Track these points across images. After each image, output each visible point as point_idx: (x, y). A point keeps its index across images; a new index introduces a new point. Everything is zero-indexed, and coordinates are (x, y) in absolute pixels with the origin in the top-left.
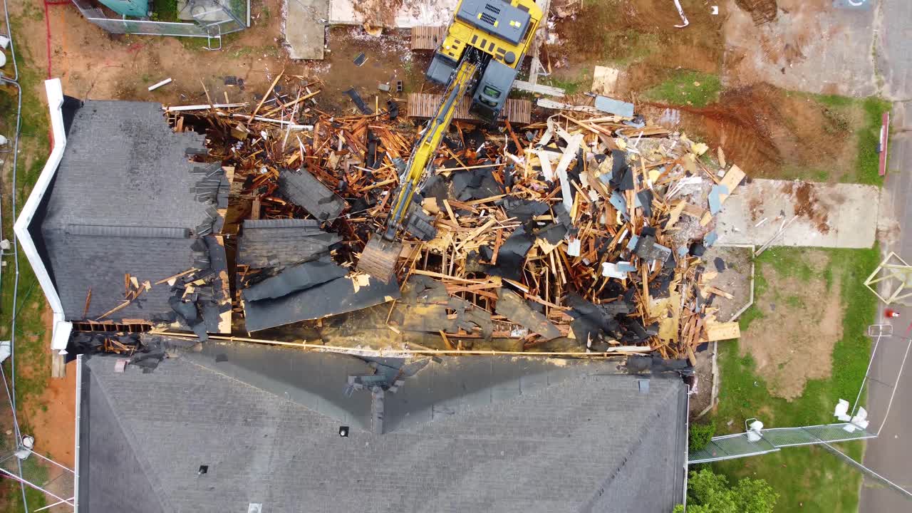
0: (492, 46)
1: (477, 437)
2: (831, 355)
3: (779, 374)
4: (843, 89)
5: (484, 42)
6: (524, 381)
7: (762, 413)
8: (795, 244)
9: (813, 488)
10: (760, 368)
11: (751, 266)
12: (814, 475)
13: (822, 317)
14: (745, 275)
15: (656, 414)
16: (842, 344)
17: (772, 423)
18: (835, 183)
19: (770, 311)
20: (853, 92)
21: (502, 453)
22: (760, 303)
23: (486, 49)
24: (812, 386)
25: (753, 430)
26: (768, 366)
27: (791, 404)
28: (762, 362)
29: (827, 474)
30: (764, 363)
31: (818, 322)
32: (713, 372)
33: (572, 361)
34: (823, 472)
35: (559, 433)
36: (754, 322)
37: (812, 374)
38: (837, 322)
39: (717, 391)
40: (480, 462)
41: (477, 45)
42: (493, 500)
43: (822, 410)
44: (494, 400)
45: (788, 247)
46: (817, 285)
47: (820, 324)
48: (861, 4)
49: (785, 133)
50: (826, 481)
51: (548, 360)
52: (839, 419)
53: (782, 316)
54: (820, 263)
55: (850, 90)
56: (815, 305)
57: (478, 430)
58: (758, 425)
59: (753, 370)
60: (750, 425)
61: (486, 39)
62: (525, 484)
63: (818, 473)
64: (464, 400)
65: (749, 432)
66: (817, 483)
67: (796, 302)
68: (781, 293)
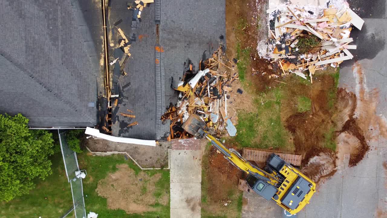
0: (283, 189)
1: (59, 16)
2: (119, 209)
3: (108, 184)
4: (245, 208)
5: (285, 186)
6: (91, 43)
7: (90, 178)
8: (171, 189)
9: (54, 203)
10: (112, 176)
11: (159, 168)
12: (61, 204)
13: (137, 204)
14: (155, 165)
15: (77, 109)
16: (124, 213)
17: (85, 182)
18: (201, 206)
19: (139, 178)
20: (244, 213)
21: (51, 28)
22: (142, 173)
23: (282, 186)
24: (104, 200)
25: (81, 174)
26: (112, 179)
27: (95, 191)
28: (114, 176)
29: (61, 210)
30: (114, 177)
31: (134, 202)
32: (108, 152)
33: (103, 68)
34: (62, 208)
35: (64, 59)
36: (133, 171)
37: (109, 200)
38: (135, 211)
39: (99, 155)
40: (46, 15)
41: (285, 183)
42: (24, 18)
43: (92, 205)
44: (80, 27)
45: (169, 185)
46: (153, 201)
47: (134, 203)
48: (285, 214)
49: (224, 181)
50: (58, 209)
51: (103, 56)
52: (88, 214)
53: (137, 184)
54: (162, 201)
55: (245, 211)
56: (142, 200)
57: (64, 17)
58: (83, 176)
59: (110, 172)
60: (83, 173)
61: (287, 187)
62: (34, 37)
63: (61, 206)
64: (80, 11)
65: (79, 172)
66: (57, 205)
67: (144, 191)
68: (148, 183)
